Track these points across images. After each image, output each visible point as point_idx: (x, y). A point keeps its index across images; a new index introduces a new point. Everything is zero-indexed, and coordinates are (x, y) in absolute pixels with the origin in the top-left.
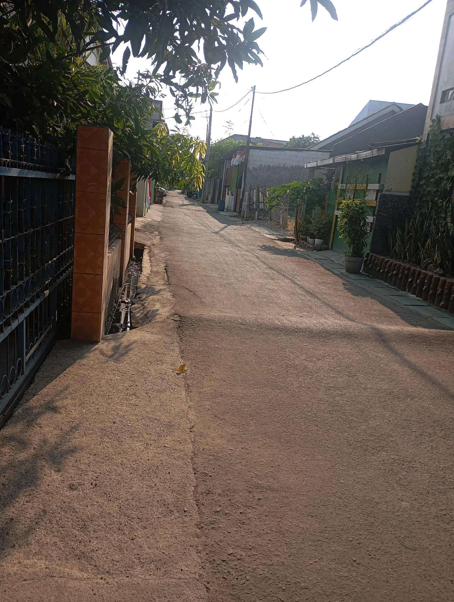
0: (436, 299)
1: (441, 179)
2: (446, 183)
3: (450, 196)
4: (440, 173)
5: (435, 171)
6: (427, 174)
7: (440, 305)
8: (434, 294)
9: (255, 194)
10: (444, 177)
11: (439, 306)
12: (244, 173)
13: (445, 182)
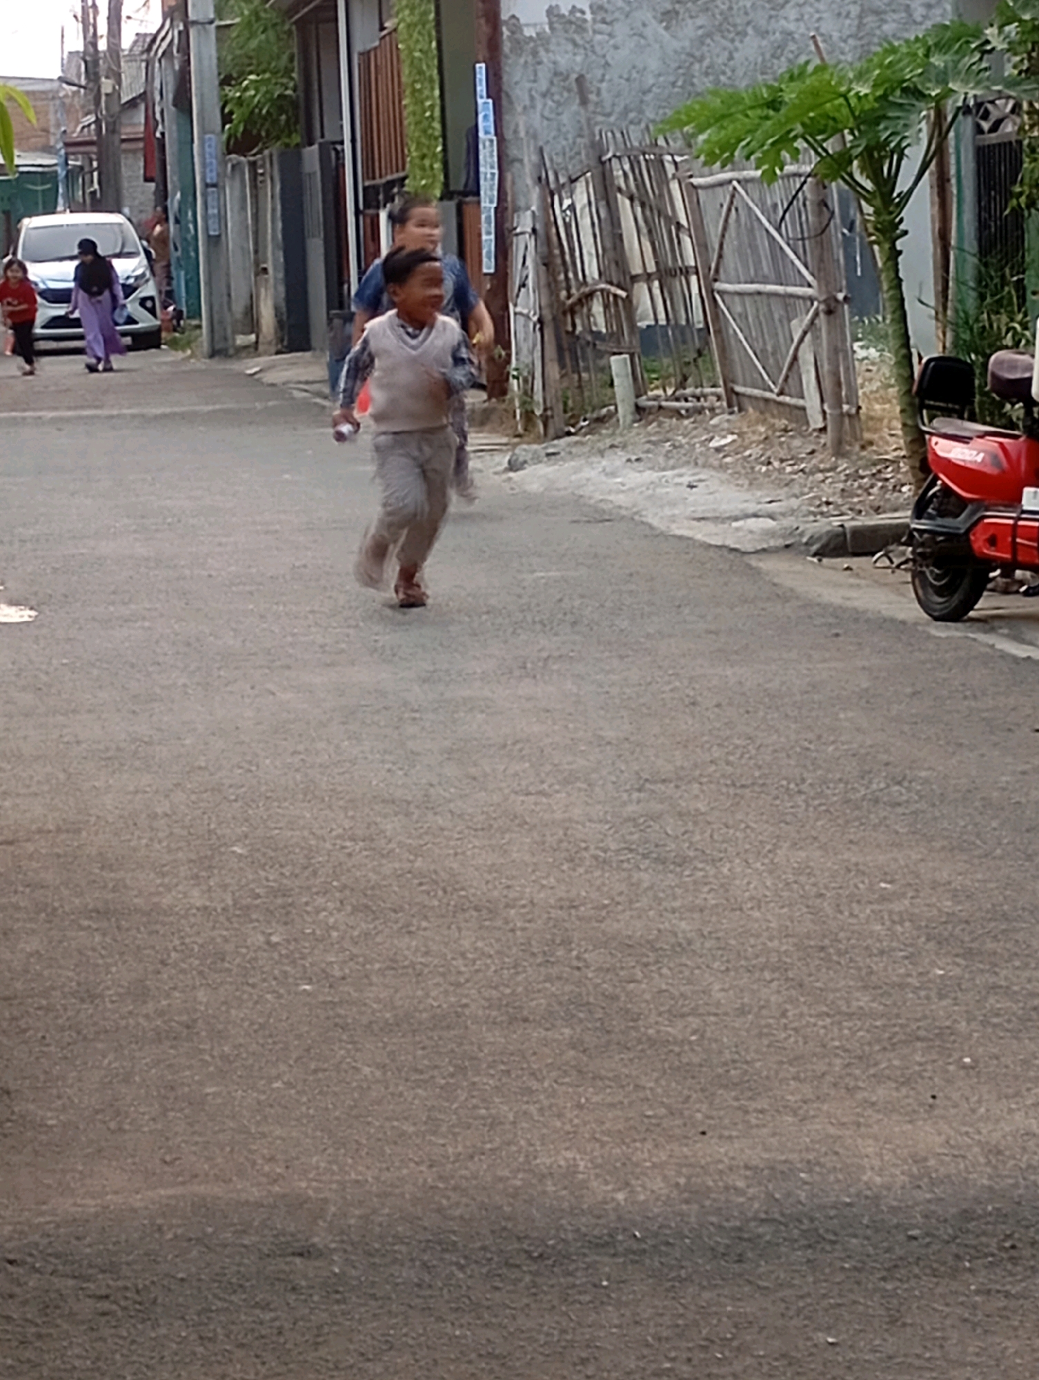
9: (585, 222)
12: (481, 68)
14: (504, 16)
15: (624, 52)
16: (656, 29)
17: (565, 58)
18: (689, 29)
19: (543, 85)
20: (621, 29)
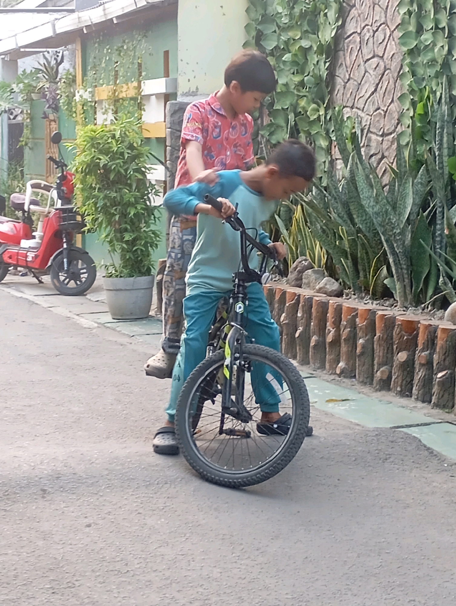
0: (327, 356)
1: (305, 51)
2: (318, 62)
3: (331, 93)
4: (301, 38)
5: (291, 34)
6: (275, 44)
7: (338, 372)
8: (321, 346)
10: (311, 46)
11: (335, 374)
13: (316, 60)
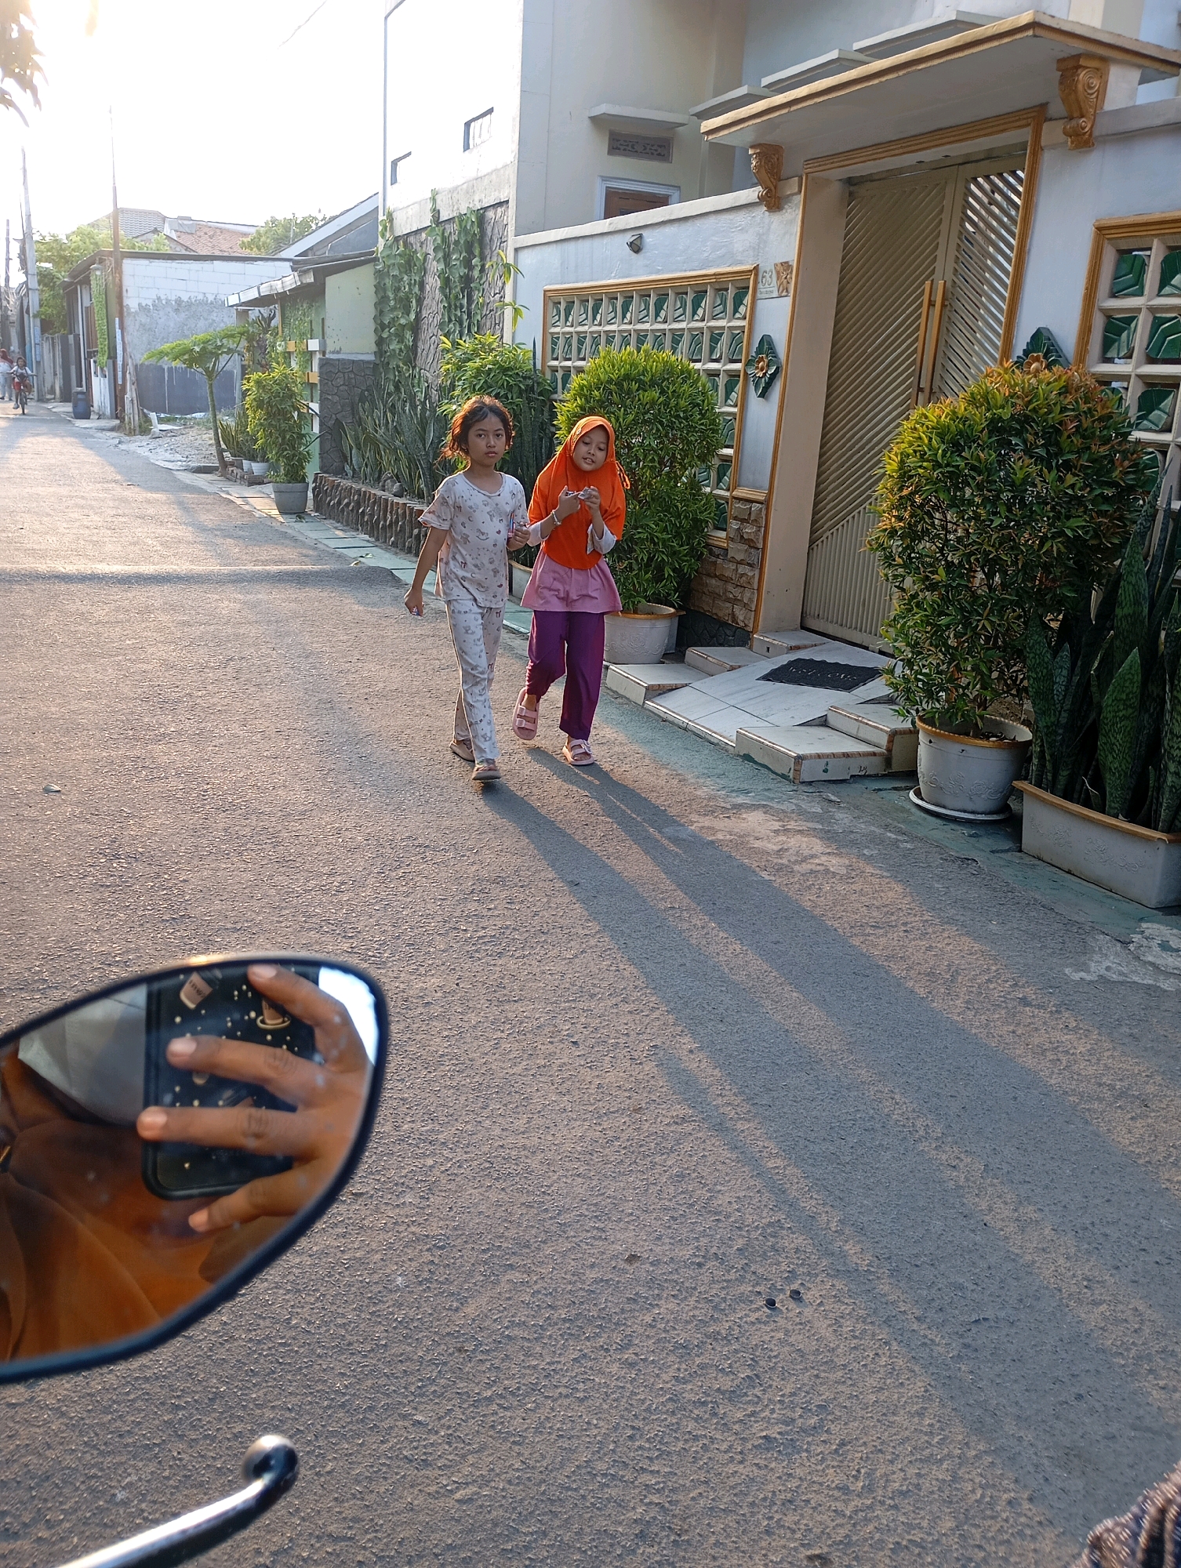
12: (117, 319)
14: (125, 304)
15: (162, 320)
16: (172, 314)
17: (143, 319)
18: (183, 315)
19: (137, 327)
20: (161, 313)
